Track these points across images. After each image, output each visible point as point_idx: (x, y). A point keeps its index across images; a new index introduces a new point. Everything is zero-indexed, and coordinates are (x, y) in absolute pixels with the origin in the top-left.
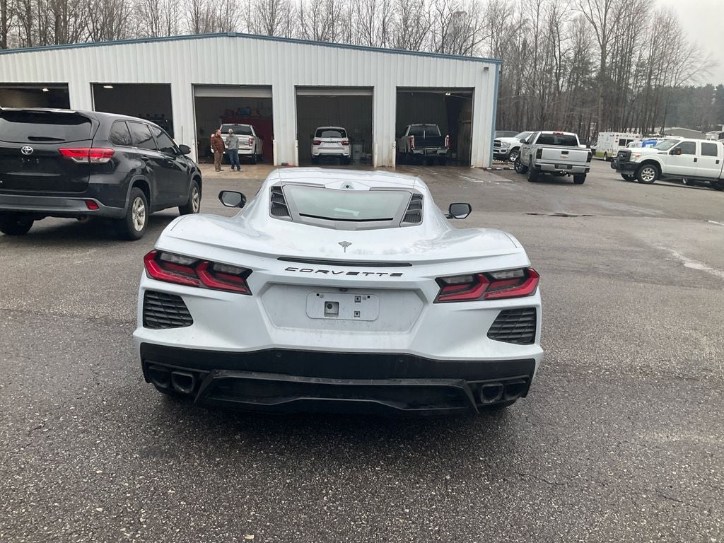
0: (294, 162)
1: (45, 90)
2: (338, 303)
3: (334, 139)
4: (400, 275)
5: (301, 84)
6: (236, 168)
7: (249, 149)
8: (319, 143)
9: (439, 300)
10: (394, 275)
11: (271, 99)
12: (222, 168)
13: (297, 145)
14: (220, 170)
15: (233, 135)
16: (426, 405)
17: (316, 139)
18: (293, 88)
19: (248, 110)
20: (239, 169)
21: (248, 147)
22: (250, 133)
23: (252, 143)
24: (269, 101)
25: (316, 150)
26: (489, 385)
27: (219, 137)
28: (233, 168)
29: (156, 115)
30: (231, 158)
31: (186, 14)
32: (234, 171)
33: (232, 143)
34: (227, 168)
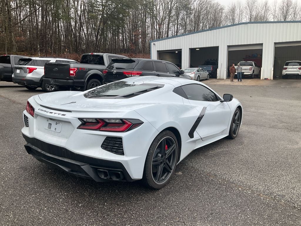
0: (271, 77)
1: (177, 52)
2: (51, 124)
3: (294, 67)
4: (64, 115)
5: (277, 42)
6: (240, 80)
7: (250, 72)
8: (286, 68)
9: (79, 128)
10: (63, 115)
11: (262, 50)
12: (234, 81)
13: (273, 69)
14: (233, 81)
15: (240, 66)
16: (77, 172)
17: (285, 67)
18: (273, 43)
19: (256, 55)
20: (241, 81)
21: (249, 71)
22: (252, 65)
23: (251, 69)
24: (261, 50)
25: (284, 72)
26: (100, 170)
27: (234, 67)
28: (238, 80)
29: (214, 59)
30: (238, 76)
31: (246, 17)
32: (239, 81)
33: (239, 69)
34: (236, 80)
